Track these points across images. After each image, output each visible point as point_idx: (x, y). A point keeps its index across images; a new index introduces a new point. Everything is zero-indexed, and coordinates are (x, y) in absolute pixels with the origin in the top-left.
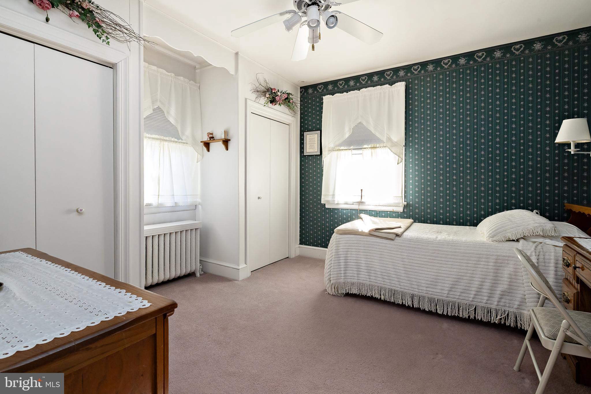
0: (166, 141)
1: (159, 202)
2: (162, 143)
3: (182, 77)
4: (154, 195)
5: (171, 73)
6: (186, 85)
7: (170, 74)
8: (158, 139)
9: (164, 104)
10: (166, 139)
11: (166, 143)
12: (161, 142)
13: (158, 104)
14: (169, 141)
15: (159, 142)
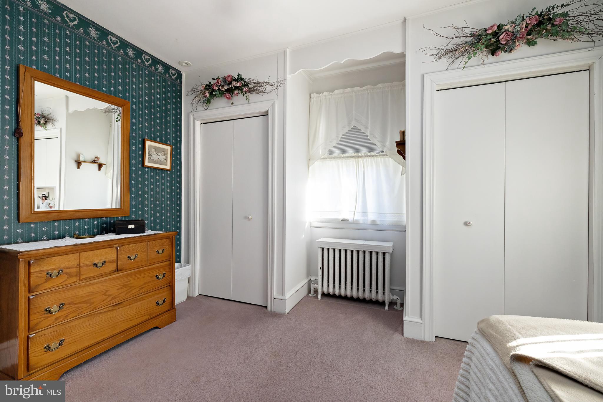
0: (361, 157)
1: (355, 219)
2: (357, 160)
3: (380, 84)
4: (350, 211)
5: (367, 86)
6: (387, 89)
7: (364, 88)
8: (352, 157)
9: (359, 121)
10: (361, 155)
11: (361, 160)
12: (355, 159)
13: (354, 123)
14: (364, 156)
15: (354, 159)
